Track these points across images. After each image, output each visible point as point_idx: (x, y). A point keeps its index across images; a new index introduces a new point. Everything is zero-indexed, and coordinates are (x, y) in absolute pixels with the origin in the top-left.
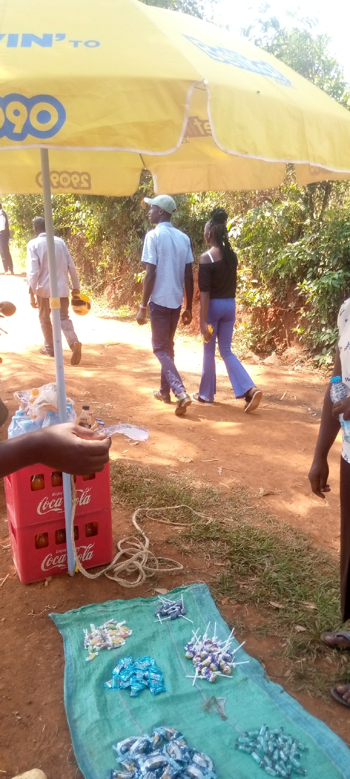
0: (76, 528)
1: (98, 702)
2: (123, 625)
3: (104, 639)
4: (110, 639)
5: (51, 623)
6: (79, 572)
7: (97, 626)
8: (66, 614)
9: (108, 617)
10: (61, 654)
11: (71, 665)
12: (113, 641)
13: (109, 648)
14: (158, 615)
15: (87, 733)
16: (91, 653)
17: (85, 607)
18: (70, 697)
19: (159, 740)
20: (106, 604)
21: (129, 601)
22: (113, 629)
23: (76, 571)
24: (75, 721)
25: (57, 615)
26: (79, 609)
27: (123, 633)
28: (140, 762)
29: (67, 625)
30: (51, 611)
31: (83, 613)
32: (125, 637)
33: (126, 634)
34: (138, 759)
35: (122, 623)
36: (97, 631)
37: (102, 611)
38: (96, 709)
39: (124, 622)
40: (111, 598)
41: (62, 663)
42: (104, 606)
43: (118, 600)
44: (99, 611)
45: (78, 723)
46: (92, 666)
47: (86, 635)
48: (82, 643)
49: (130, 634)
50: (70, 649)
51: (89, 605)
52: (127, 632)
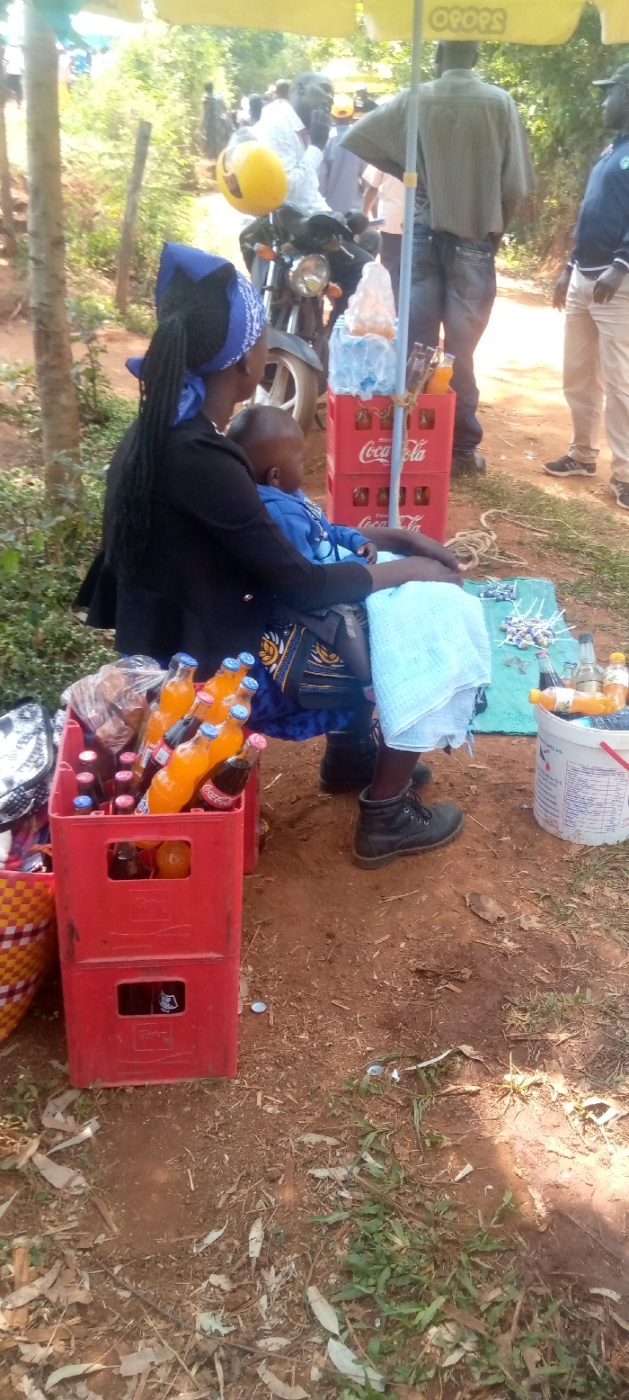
0: (403, 490)
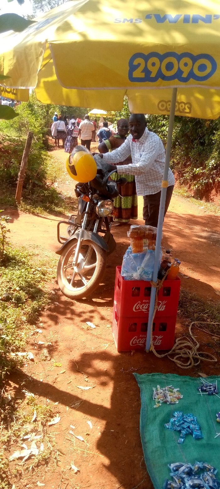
1: (161, 435)
2: (178, 391)
3: (165, 396)
4: (169, 397)
5: (134, 379)
6: (152, 351)
7: (162, 387)
8: (143, 376)
9: (168, 384)
10: (139, 399)
11: (145, 408)
12: (171, 399)
13: (168, 403)
14: (200, 390)
15: (152, 452)
16: (157, 404)
17: (154, 373)
18: (143, 427)
19: (198, 470)
20: (167, 375)
21: (182, 377)
22: (172, 392)
23: (150, 350)
24: (145, 443)
25: (138, 375)
26: (151, 374)
27: (177, 396)
28: (186, 480)
29: (144, 382)
30: (134, 371)
31: (153, 377)
32: (179, 399)
33: (179, 397)
34: (184, 478)
35: (177, 389)
36: (162, 391)
37: (165, 379)
38: (159, 439)
39: (178, 389)
40: (171, 372)
41: (139, 405)
42: (166, 376)
43: (175, 374)
44: (163, 378)
45: (147, 445)
46: (157, 411)
47: (155, 391)
48: (152, 395)
49: (182, 397)
50: (144, 397)
51: (158, 373)
52: (180, 396)
